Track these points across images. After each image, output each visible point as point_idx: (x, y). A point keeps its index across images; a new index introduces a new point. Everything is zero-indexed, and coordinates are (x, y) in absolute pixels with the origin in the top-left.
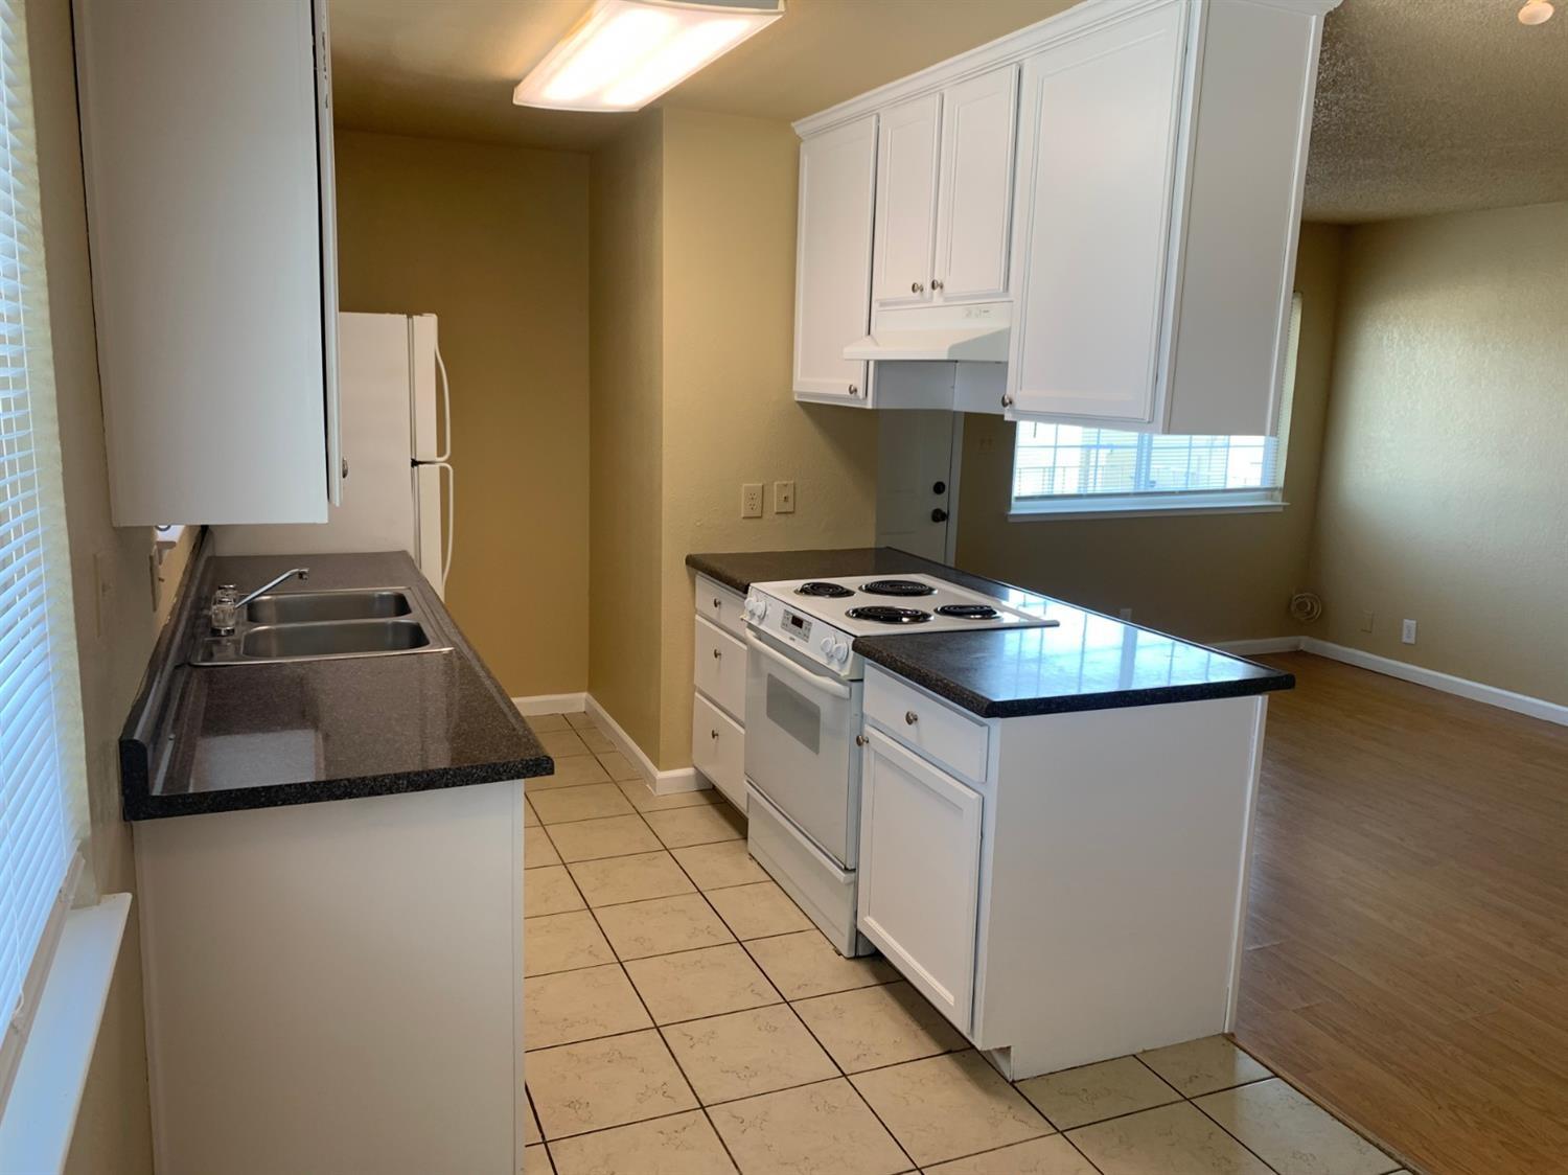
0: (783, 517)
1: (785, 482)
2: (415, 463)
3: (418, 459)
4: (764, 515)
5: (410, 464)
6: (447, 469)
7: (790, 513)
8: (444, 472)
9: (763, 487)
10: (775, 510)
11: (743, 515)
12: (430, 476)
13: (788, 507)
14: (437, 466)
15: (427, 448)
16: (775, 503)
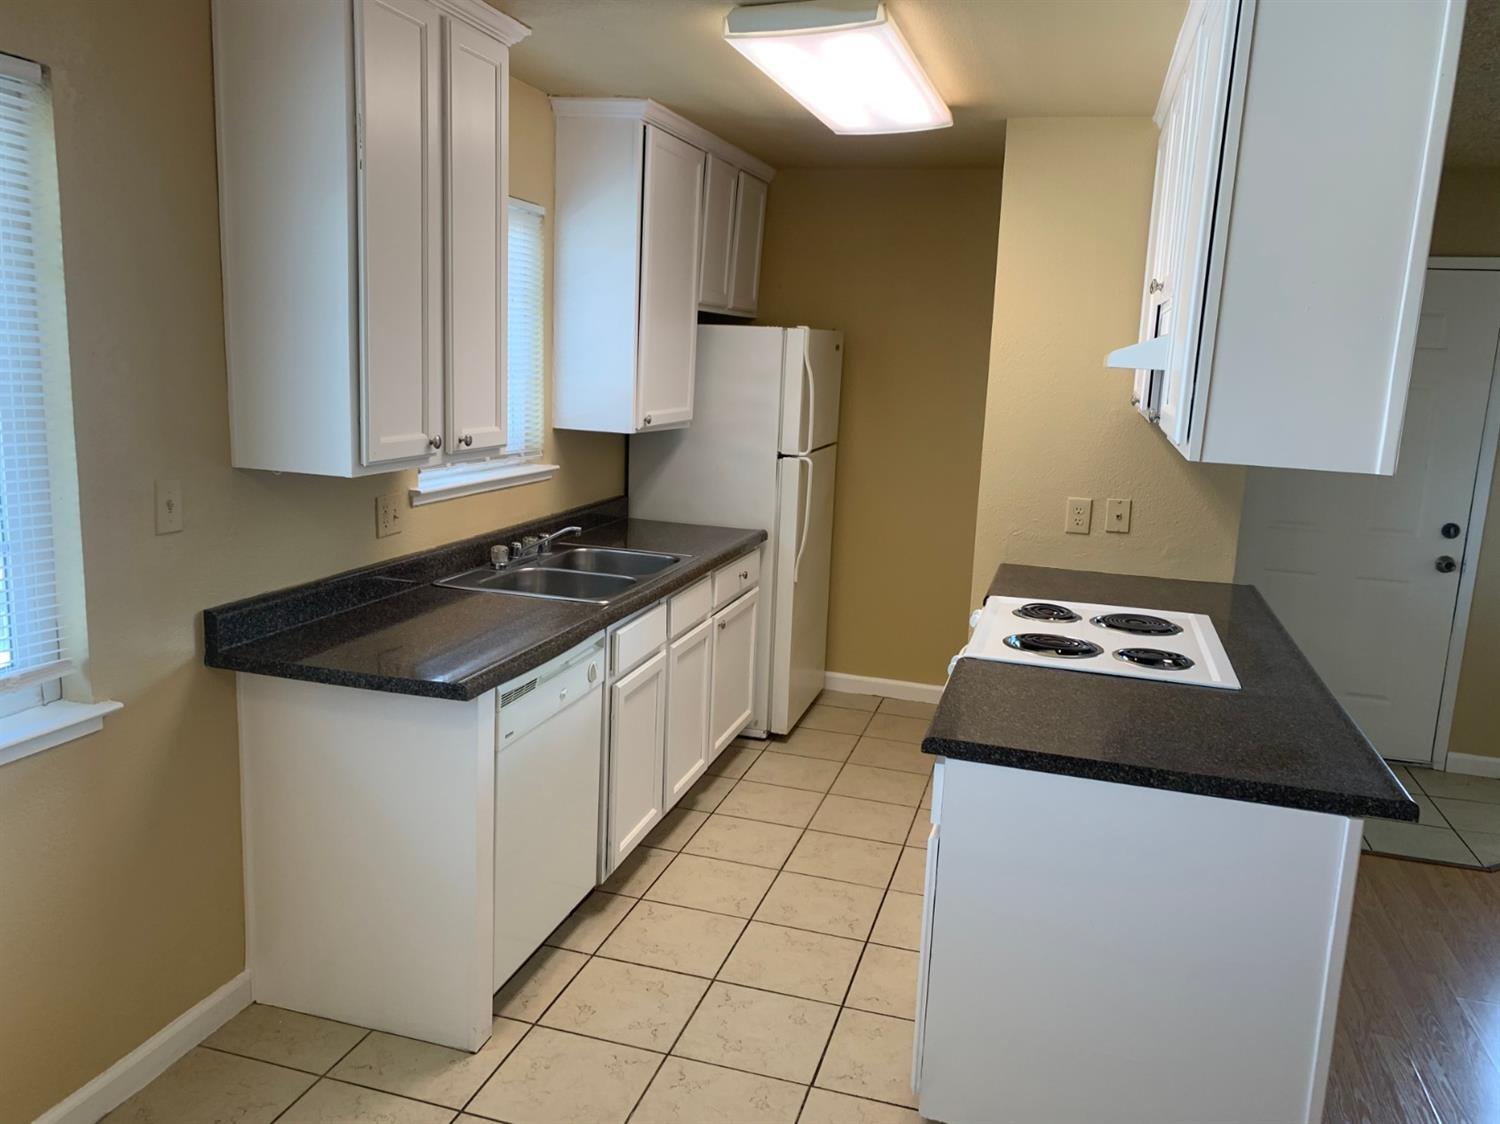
0: (1116, 537)
1: (1119, 500)
2: (781, 456)
3: (783, 453)
4: (1091, 532)
5: (776, 457)
6: (806, 461)
7: (1124, 533)
8: (803, 464)
9: (1092, 502)
10: (1106, 528)
11: (1066, 530)
12: (792, 467)
13: (1123, 526)
14: (797, 460)
15: (791, 444)
16: (1105, 520)
